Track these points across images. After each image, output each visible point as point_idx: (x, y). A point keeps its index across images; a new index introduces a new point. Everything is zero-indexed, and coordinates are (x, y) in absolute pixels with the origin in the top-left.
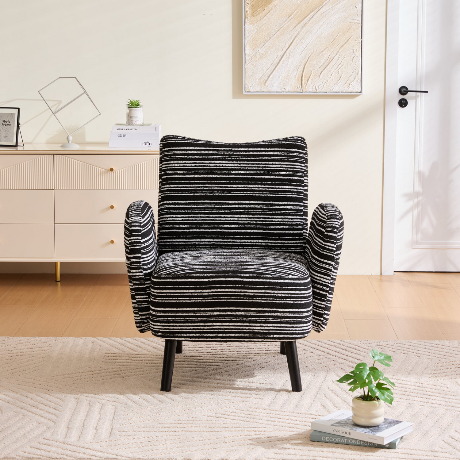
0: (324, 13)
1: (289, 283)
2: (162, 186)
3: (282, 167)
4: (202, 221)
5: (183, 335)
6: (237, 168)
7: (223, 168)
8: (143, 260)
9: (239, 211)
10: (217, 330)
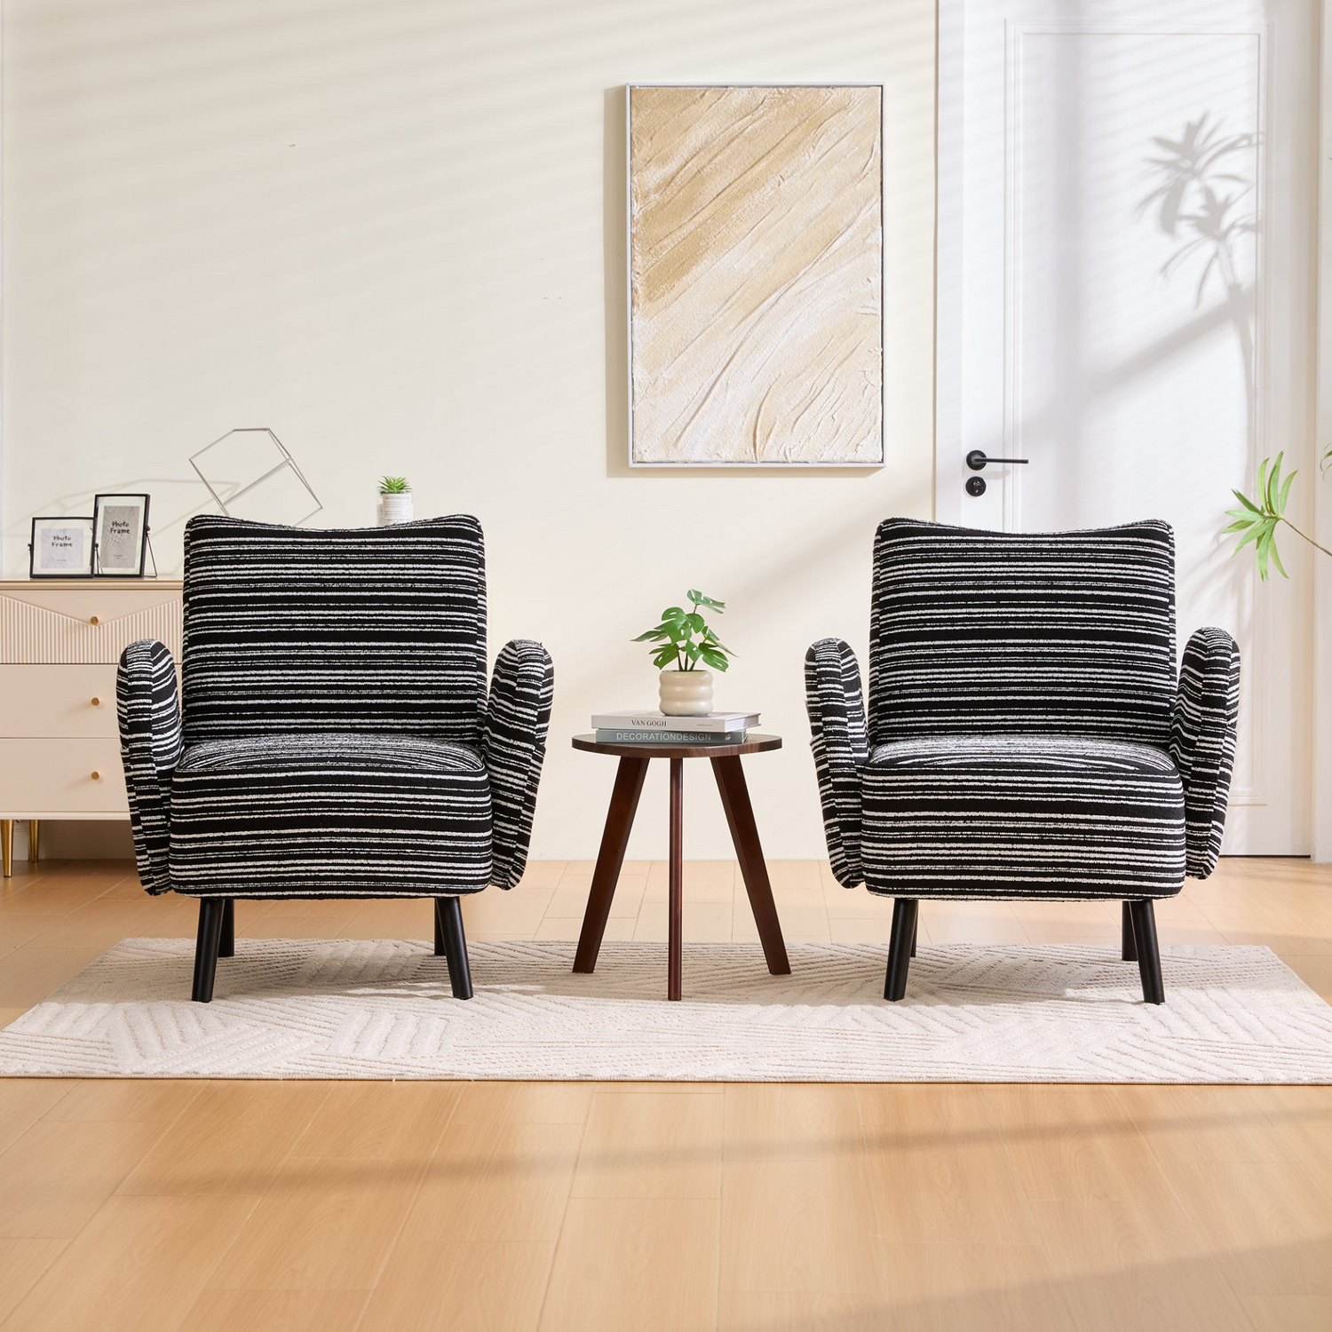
0: (800, 292)
1: (445, 780)
2: (190, 615)
3: (433, 575)
4: (273, 684)
5: (235, 885)
6: (341, 577)
7: (313, 577)
8: (156, 744)
9: (347, 662)
10: (303, 874)
